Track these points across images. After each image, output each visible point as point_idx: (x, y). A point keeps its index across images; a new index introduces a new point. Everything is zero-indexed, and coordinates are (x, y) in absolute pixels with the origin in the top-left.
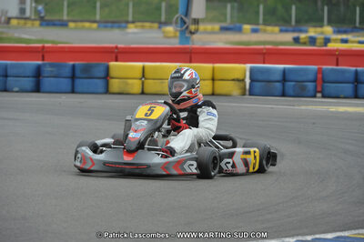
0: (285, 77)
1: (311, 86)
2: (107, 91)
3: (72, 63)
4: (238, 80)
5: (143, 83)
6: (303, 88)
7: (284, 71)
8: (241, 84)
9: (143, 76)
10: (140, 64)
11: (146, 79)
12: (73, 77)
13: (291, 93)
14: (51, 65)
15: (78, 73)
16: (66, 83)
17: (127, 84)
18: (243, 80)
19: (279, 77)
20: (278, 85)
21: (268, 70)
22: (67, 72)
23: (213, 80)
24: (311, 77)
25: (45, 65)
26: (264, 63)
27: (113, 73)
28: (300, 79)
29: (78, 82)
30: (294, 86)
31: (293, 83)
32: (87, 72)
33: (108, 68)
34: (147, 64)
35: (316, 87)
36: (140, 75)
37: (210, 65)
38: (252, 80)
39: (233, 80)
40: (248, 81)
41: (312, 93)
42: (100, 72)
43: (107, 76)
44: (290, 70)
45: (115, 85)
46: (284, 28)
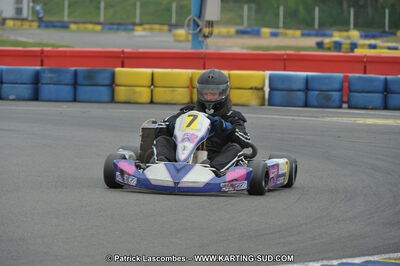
0: (308, 85)
1: (336, 95)
2: (113, 100)
3: (74, 68)
4: (256, 89)
5: (152, 91)
7: (307, 79)
8: (260, 93)
9: (152, 84)
10: (149, 71)
11: (155, 87)
12: (75, 84)
13: (315, 103)
14: (51, 71)
15: (80, 80)
17: (135, 92)
18: (261, 89)
19: (301, 86)
20: (301, 95)
21: (289, 78)
22: (69, 78)
24: (337, 86)
25: (44, 70)
28: (324, 87)
30: (318, 95)
31: (316, 93)
32: (91, 79)
33: (113, 75)
34: (157, 70)
35: (342, 96)
36: (149, 82)
38: (272, 89)
39: (251, 89)
40: (267, 89)
41: (338, 103)
42: (104, 79)
43: (112, 83)
44: (314, 78)
45: (121, 93)
46: (306, 32)
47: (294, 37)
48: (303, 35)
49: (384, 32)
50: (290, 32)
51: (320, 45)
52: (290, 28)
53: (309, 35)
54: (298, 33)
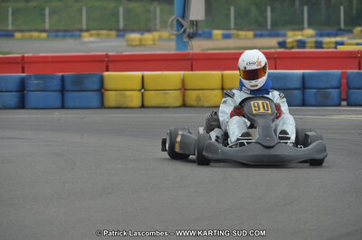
0: (304, 83)
1: (334, 93)
2: (102, 106)
3: (60, 74)
5: (143, 95)
6: (326, 96)
7: (304, 76)
9: (143, 87)
10: (139, 74)
11: (146, 90)
12: (63, 90)
13: (313, 101)
14: (38, 78)
15: (68, 86)
16: (54, 97)
17: (125, 96)
19: (298, 84)
20: (297, 93)
21: (285, 77)
22: (56, 84)
23: (223, 89)
24: (335, 83)
25: (29, 77)
26: (276, 69)
27: (108, 84)
28: (322, 85)
29: (69, 95)
30: (316, 93)
31: (314, 91)
32: (80, 87)
33: (102, 80)
34: (146, 73)
35: (341, 94)
36: (139, 86)
37: (219, 73)
41: (336, 101)
42: (93, 84)
43: (101, 89)
44: (310, 75)
45: (111, 98)
46: (259, 32)
47: (246, 38)
48: (256, 36)
49: (341, 30)
50: (242, 33)
51: (282, 44)
52: (242, 30)
53: (262, 36)
54: (250, 34)
